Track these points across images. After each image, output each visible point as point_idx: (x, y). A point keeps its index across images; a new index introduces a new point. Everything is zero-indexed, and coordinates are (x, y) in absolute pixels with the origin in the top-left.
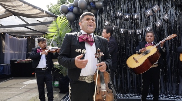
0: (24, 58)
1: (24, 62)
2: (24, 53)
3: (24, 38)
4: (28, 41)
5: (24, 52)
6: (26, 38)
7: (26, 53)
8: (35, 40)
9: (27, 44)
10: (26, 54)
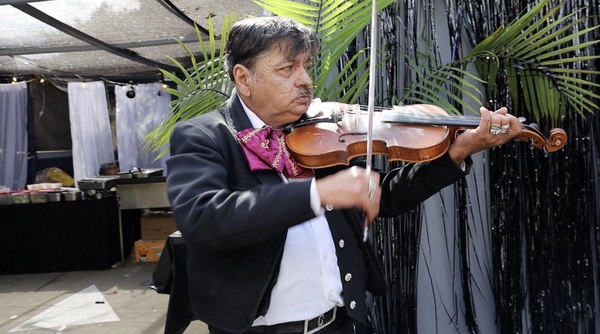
0: (17, 176)
1: (24, 201)
2: (16, 156)
3: (11, 81)
4: (30, 100)
5: (17, 150)
6: (24, 84)
7: (25, 152)
8: (66, 94)
9: (30, 110)
10: (26, 158)
